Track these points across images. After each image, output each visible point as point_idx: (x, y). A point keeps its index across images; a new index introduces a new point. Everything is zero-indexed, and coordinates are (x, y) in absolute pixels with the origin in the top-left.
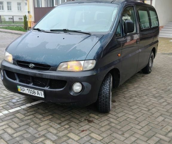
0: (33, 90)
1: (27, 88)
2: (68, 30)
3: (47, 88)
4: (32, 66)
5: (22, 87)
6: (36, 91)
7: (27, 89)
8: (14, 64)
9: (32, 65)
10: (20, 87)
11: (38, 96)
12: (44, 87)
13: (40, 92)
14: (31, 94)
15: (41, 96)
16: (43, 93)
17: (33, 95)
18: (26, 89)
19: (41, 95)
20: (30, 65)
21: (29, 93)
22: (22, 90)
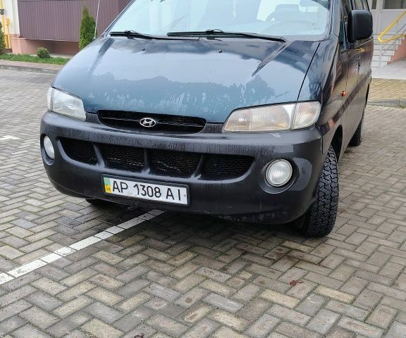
0: (154, 186)
1: (135, 183)
2: (222, 33)
3: (195, 179)
4: (150, 123)
5: (118, 181)
6: (164, 189)
7: (136, 185)
8: (88, 120)
9: (148, 120)
10: (112, 180)
11: (170, 200)
12: (187, 175)
13: (174, 190)
14: (147, 197)
15: (176, 201)
16: (184, 191)
17: (154, 198)
18: (131, 184)
19: (180, 196)
20: (142, 122)
21: (140, 196)
22: (118, 188)
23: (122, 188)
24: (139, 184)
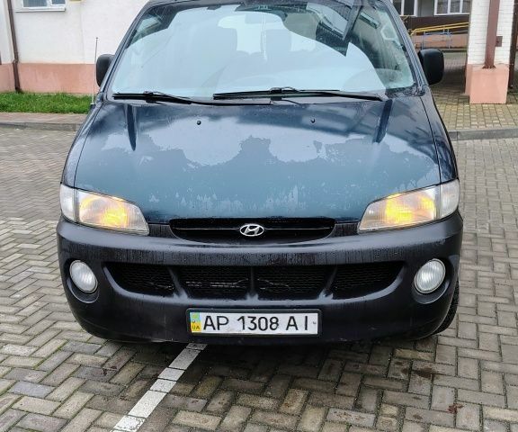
0: (269, 316)
1: (240, 315)
3: (325, 299)
4: (256, 230)
5: (214, 316)
6: (284, 318)
10: (203, 316)
11: (292, 331)
13: (299, 318)
14: (258, 332)
16: (314, 318)
18: (233, 317)
21: (247, 331)
22: (212, 325)
23: (219, 324)
24: (246, 315)
